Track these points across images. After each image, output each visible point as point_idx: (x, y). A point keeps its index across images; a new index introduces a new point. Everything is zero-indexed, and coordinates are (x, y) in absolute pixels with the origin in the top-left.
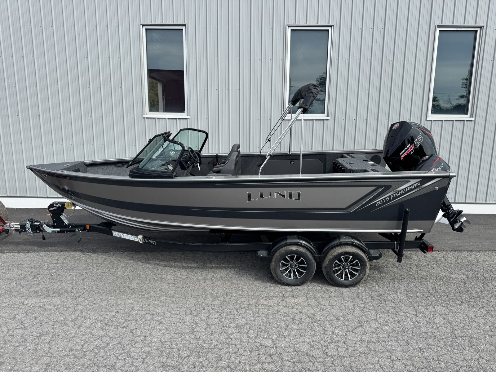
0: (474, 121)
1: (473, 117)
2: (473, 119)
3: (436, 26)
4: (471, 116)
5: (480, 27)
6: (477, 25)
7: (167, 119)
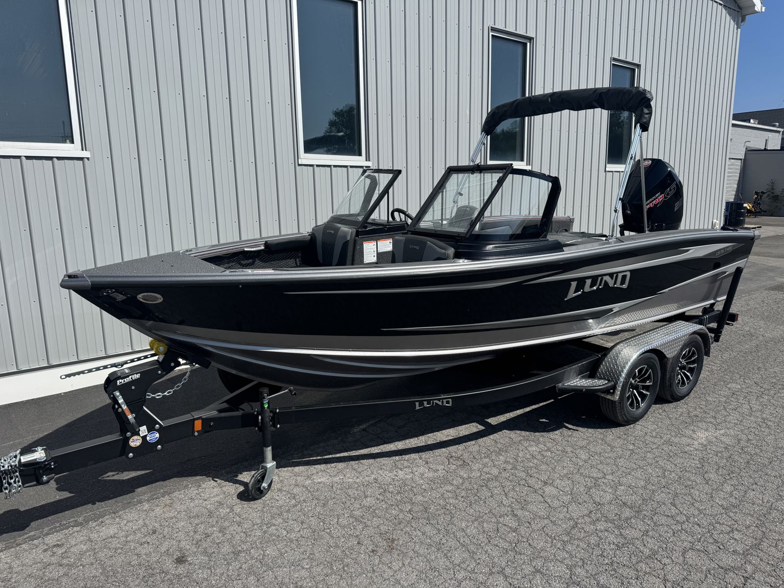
3: (489, 27)
5: (530, 39)
6: (529, 35)
7: (24, 159)
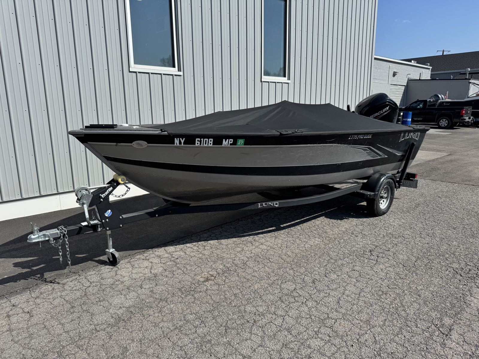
0: (182, 76)
1: (181, 71)
2: (181, 73)
4: (179, 70)
